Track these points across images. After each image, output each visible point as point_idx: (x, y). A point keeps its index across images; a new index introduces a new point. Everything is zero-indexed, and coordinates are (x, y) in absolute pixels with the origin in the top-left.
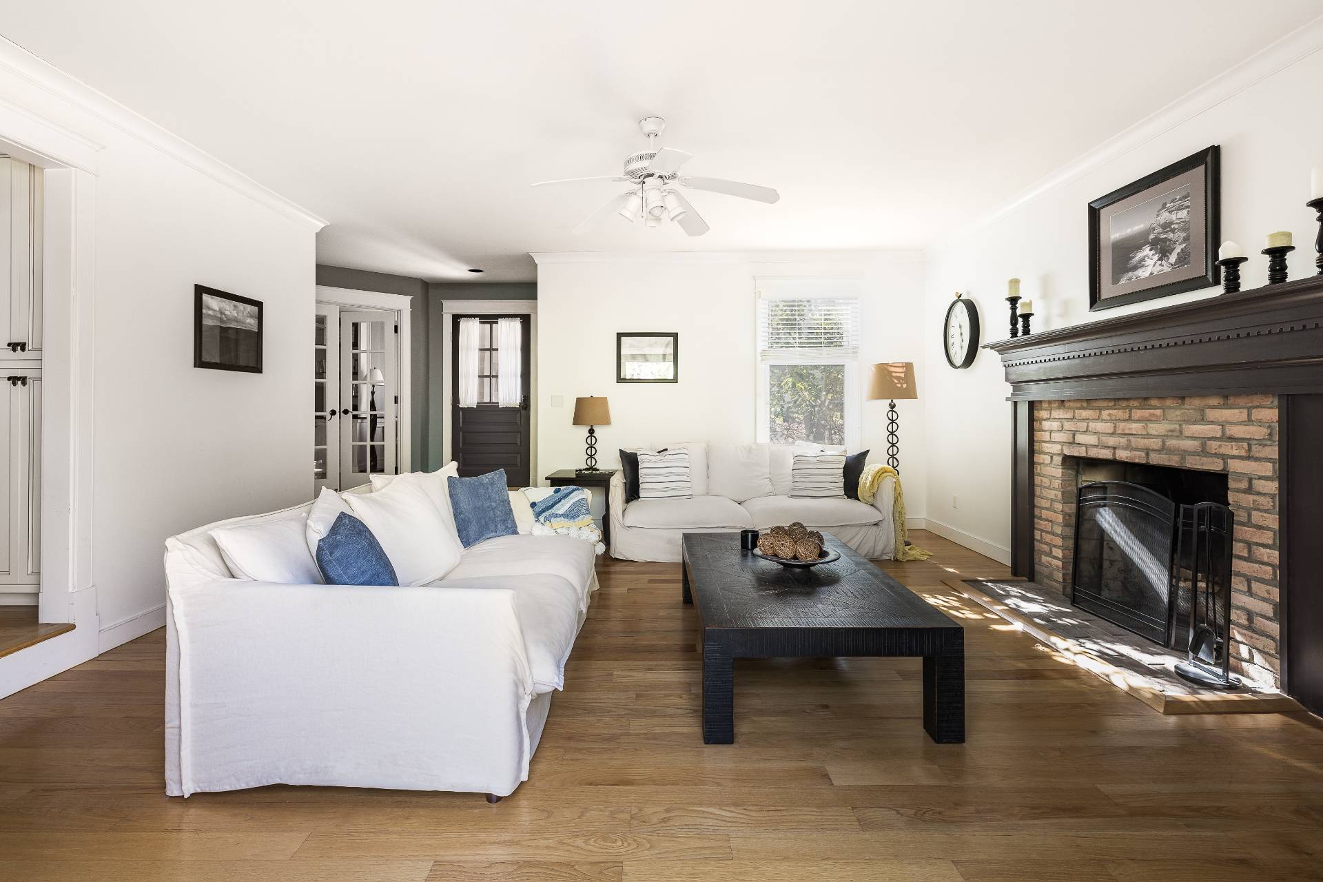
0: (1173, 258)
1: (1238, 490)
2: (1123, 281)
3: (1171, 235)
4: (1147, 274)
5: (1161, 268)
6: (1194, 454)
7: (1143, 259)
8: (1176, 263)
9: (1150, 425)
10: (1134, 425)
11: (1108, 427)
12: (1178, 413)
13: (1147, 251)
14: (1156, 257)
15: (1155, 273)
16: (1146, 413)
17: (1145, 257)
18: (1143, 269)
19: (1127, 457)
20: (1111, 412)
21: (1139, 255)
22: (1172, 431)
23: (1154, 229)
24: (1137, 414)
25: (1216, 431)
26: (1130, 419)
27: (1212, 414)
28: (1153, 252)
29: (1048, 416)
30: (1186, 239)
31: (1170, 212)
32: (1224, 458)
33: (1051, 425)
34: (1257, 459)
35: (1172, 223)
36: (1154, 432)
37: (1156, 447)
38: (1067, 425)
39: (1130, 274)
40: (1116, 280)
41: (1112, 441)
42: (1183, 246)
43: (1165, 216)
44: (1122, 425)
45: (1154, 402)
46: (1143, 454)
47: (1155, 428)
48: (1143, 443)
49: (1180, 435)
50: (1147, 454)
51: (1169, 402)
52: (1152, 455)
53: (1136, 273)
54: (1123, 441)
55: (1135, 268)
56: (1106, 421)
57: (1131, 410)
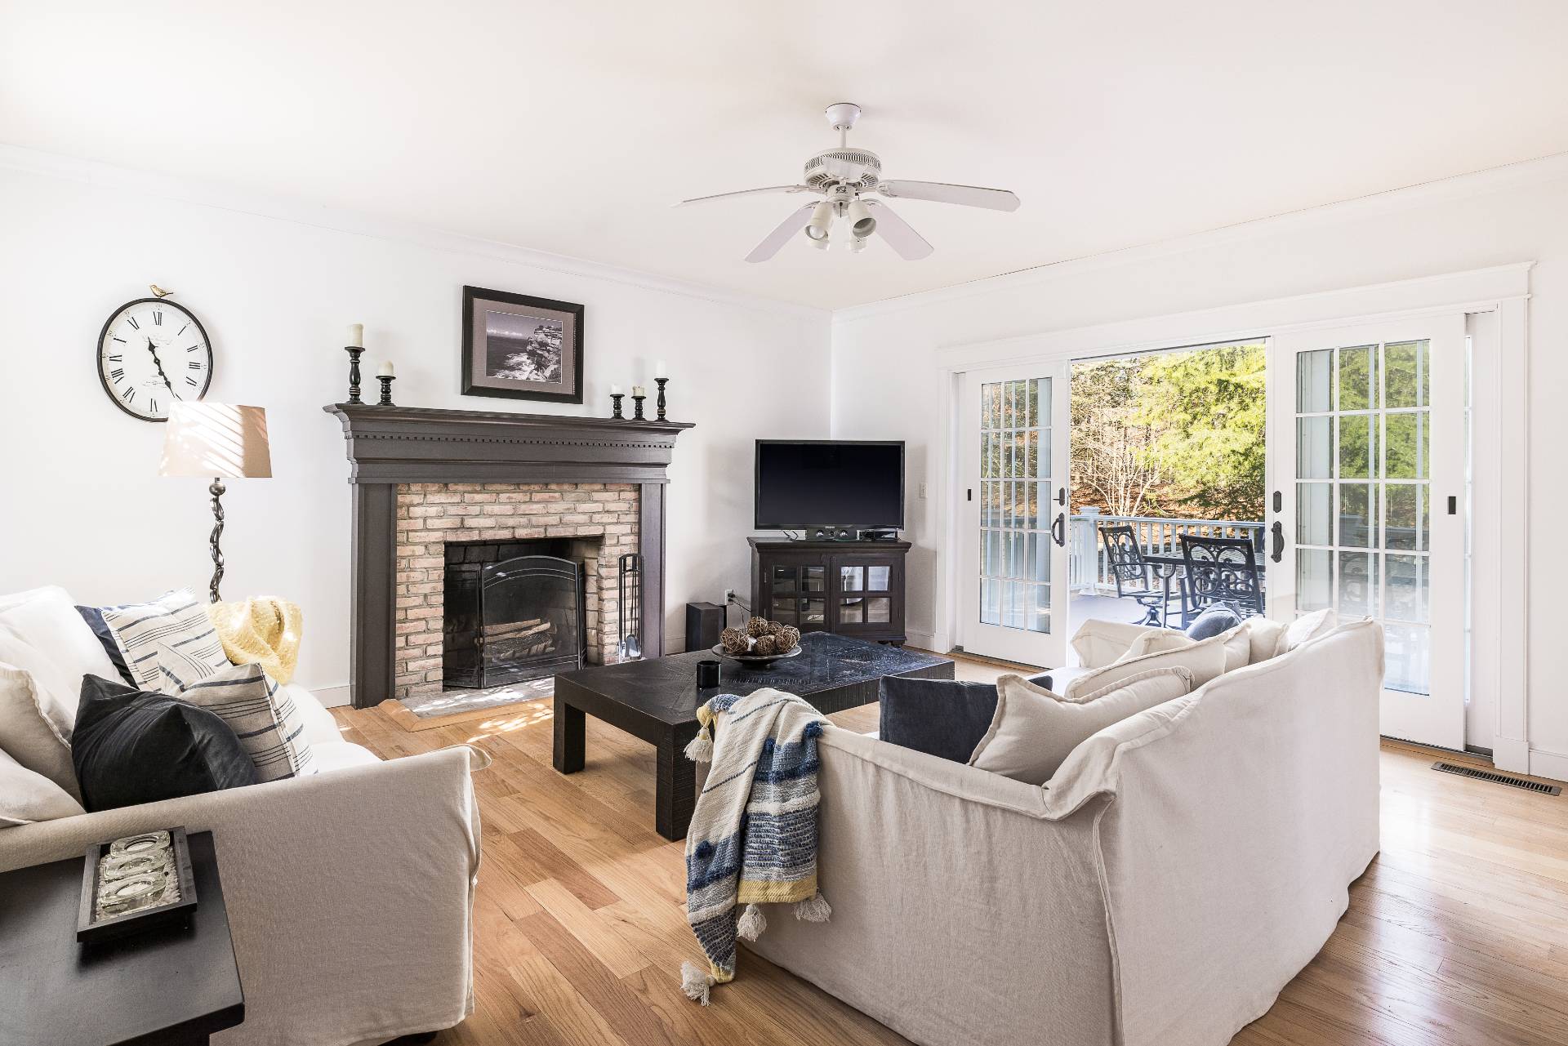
0: (548, 373)
1: (611, 545)
2: (500, 376)
3: (546, 354)
4: (524, 377)
5: (537, 377)
6: (583, 525)
7: (520, 364)
8: (550, 377)
9: (549, 505)
10: (535, 506)
11: (508, 509)
12: (573, 495)
13: (524, 358)
14: (533, 367)
15: (532, 380)
16: (546, 496)
17: (523, 362)
18: (520, 372)
19: (526, 535)
20: (511, 495)
21: (516, 359)
22: (568, 509)
23: (532, 343)
24: (537, 497)
25: (598, 507)
26: (531, 501)
27: (596, 496)
28: (529, 361)
29: (422, 501)
30: (558, 362)
31: (547, 336)
32: (604, 525)
33: (426, 511)
34: (622, 523)
35: (547, 345)
36: (553, 511)
37: (554, 523)
38: (452, 510)
39: (507, 372)
40: (490, 373)
41: (511, 522)
42: (556, 366)
43: (541, 337)
44: (523, 507)
45: (554, 487)
46: (542, 530)
47: (553, 508)
48: (543, 520)
49: (574, 511)
50: (546, 530)
51: (566, 487)
52: (549, 529)
53: (513, 373)
54: (524, 520)
55: (512, 368)
56: (506, 504)
57: (531, 494)
